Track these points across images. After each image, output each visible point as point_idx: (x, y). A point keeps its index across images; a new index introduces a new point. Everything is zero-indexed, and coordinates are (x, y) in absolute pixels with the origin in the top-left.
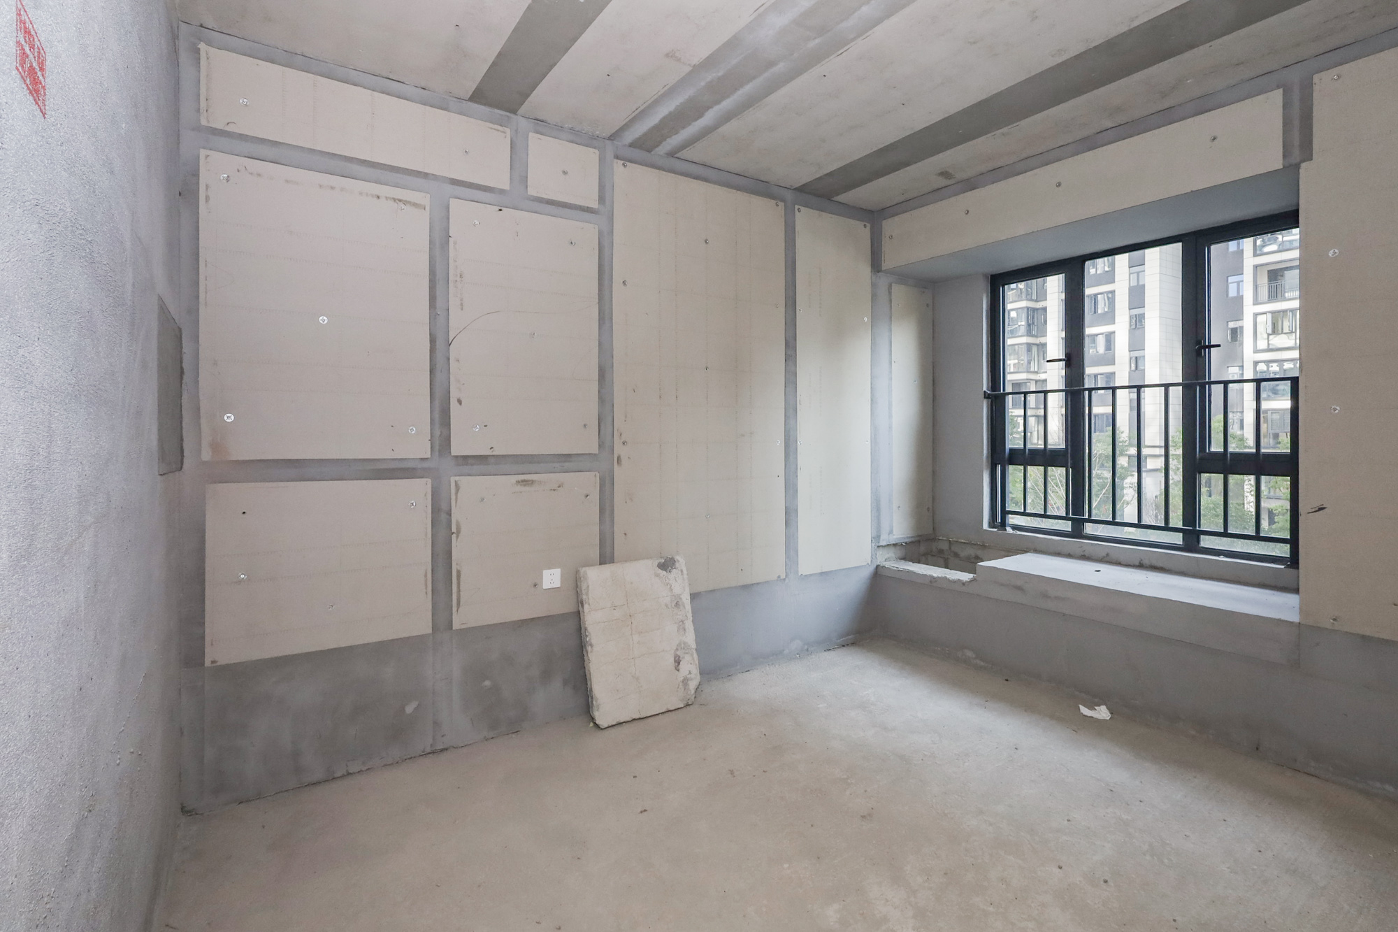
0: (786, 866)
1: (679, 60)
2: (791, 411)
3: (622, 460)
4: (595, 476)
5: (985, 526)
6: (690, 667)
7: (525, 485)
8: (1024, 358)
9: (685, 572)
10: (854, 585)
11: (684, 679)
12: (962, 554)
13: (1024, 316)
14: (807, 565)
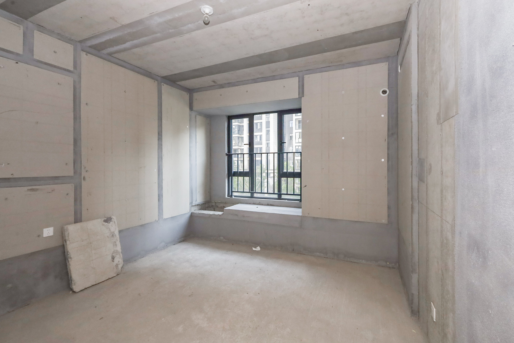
0: (163, 319)
1: (116, 21)
2: (160, 158)
3: (86, 178)
4: (72, 185)
5: (226, 196)
6: (119, 259)
7: (33, 191)
8: (237, 141)
9: (116, 222)
10: (184, 220)
11: (116, 265)
12: (219, 206)
13: (237, 128)
14: (167, 214)
